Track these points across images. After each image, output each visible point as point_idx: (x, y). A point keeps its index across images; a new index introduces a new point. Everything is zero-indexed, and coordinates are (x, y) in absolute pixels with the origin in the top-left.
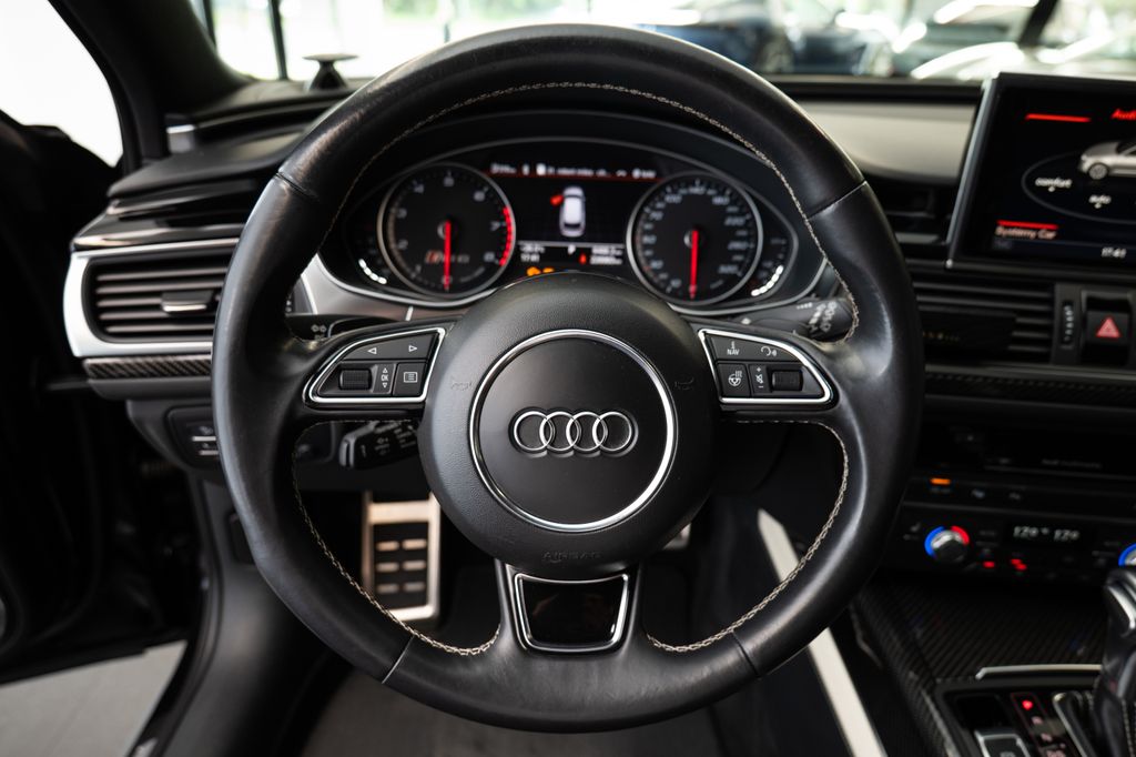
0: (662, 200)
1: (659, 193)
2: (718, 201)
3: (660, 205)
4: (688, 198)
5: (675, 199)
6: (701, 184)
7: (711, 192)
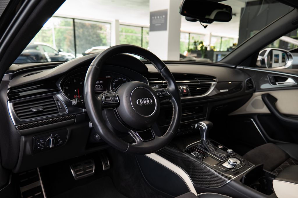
0: (115, 81)
1: (114, 80)
2: (124, 80)
3: (114, 82)
4: (119, 80)
5: (117, 80)
6: (120, 77)
7: (122, 79)
